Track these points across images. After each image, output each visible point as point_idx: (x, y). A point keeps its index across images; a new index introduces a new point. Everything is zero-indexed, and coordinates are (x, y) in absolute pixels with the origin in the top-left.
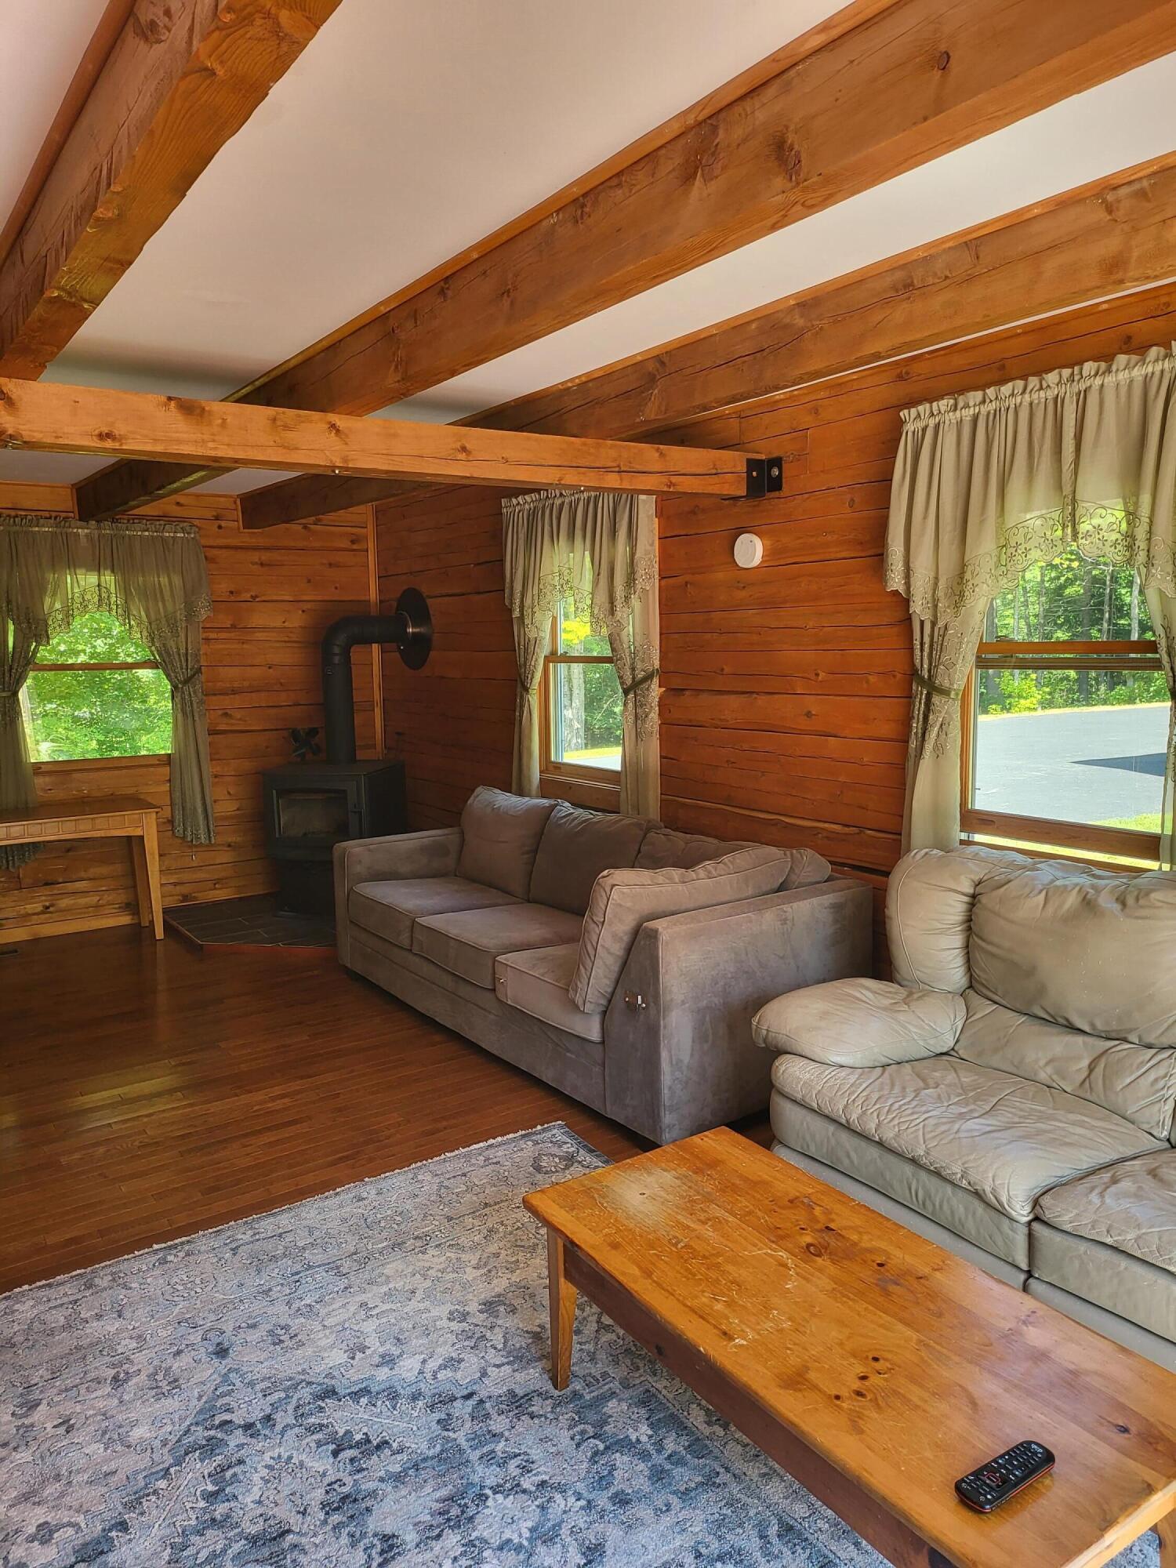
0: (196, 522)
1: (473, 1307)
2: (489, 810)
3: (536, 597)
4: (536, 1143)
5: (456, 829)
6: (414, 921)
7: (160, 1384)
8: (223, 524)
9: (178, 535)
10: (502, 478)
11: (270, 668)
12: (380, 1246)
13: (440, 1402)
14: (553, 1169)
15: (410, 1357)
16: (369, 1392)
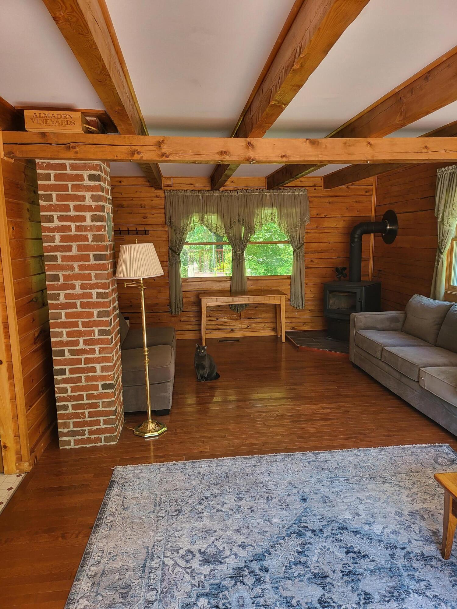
0: (307, 188)
1: (405, 512)
2: (419, 305)
3: (450, 212)
4: (435, 451)
5: (402, 312)
6: (383, 348)
7: (282, 505)
8: (316, 188)
9: (300, 193)
10: (443, 158)
11: (329, 243)
12: (365, 476)
13: (391, 547)
14: (443, 464)
15: (377, 525)
16: (360, 533)
